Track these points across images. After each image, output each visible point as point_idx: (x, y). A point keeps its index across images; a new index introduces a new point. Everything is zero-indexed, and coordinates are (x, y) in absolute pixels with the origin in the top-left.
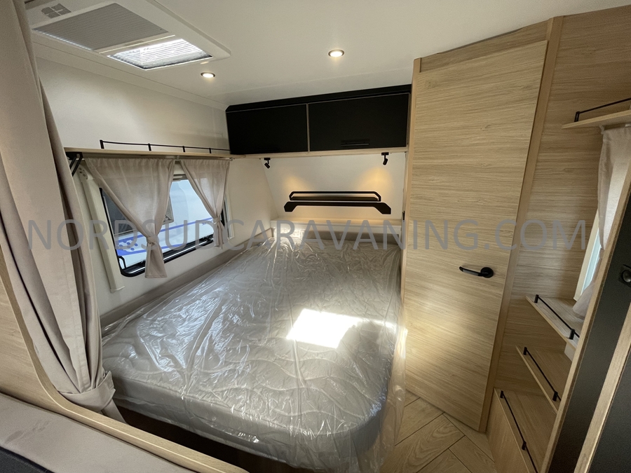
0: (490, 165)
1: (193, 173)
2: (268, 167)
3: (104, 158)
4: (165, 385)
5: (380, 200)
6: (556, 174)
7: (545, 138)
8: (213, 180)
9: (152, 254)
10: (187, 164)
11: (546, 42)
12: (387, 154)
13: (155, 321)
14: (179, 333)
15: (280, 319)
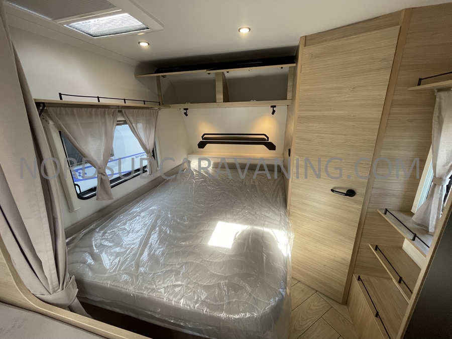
0: (355, 116)
1: (132, 120)
2: (187, 115)
3: (63, 107)
4: (117, 284)
5: (268, 140)
6: (402, 123)
7: (396, 97)
8: (146, 125)
9: (102, 182)
10: (127, 113)
11: (399, 26)
12: (275, 106)
13: (106, 233)
14: (125, 243)
15: (202, 229)
